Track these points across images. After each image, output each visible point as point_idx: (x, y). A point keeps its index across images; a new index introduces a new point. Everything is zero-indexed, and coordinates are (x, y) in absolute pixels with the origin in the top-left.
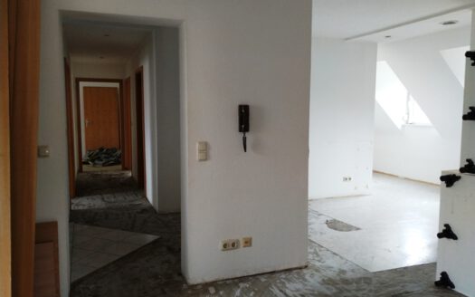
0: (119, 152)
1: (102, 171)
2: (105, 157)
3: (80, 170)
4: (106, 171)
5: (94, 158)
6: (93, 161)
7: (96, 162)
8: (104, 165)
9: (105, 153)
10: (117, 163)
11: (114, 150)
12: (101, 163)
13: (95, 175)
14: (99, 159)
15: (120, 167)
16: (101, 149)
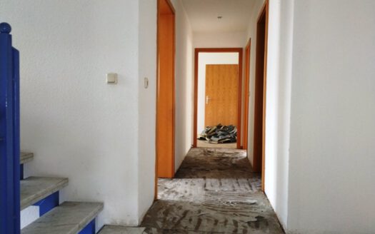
0: (236, 130)
1: (215, 148)
2: (223, 135)
3: (194, 146)
4: (220, 148)
5: (210, 134)
6: (209, 137)
7: (213, 138)
8: (219, 142)
9: (221, 131)
10: (232, 141)
11: (232, 128)
12: (217, 139)
13: (207, 152)
14: (216, 136)
15: (235, 145)
16: (219, 127)
